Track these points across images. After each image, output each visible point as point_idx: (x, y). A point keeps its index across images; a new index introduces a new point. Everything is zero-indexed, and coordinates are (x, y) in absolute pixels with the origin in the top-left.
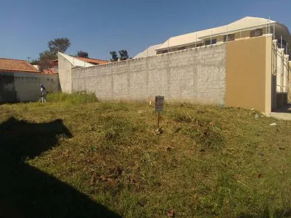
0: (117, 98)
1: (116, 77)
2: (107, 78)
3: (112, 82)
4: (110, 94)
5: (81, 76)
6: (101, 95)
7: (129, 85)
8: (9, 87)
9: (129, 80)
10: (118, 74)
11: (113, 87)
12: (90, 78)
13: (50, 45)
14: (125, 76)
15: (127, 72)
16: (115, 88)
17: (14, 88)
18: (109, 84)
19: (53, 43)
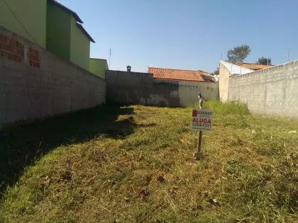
0: (270, 112)
1: (270, 86)
2: (261, 87)
3: (266, 92)
4: (262, 107)
5: (236, 85)
6: (253, 108)
7: (284, 97)
8: (174, 93)
9: (284, 90)
10: (273, 82)
11: (265, 99)
12: (243, 87)
13: (229, 54)
14: (280, 85)
15: (284, 79)
16: (268, 100)
17: (178, 95)
18: (262, 94)
19: (233, 52)
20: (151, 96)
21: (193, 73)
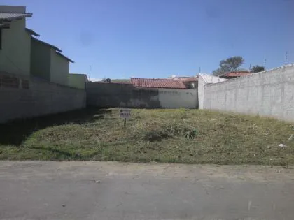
1: (229, 92)
3: (226, 97)
5: (209, 91)
8: (154, 98)
13: (222, 63)
15: (235, 88)
17: (158, 99)
19: (225, 62)
20: (131, 100)
21: (177, 81)
